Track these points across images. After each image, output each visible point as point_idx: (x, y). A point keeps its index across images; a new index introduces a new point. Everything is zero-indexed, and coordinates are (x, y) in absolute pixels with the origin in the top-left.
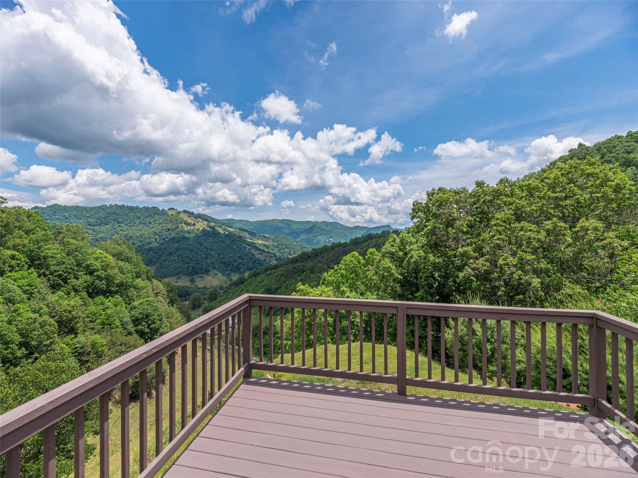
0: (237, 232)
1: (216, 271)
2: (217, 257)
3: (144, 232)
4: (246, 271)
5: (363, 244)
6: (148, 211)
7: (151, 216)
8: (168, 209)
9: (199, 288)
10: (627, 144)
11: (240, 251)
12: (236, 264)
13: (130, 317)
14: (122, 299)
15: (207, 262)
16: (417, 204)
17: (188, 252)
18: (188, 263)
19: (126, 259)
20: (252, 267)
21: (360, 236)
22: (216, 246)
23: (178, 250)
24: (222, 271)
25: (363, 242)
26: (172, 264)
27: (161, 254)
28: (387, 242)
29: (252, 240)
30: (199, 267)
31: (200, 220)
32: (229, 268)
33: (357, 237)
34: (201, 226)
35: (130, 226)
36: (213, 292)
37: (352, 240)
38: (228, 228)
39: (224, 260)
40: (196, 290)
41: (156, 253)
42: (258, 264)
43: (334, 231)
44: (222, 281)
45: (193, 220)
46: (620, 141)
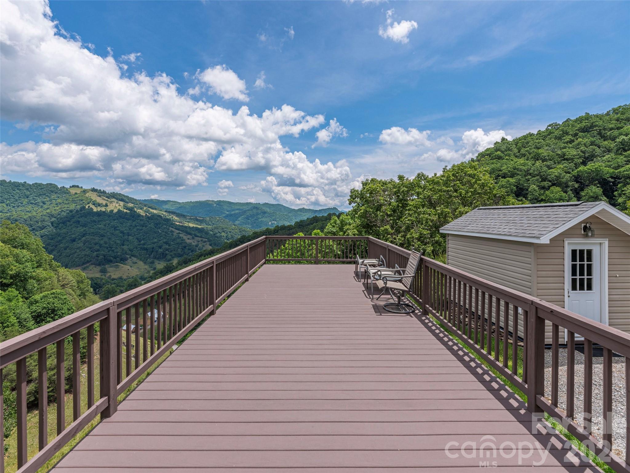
0: (163, 214)
1: (135, 259)
2: (136, 243)
3: (34, 214)
4: (173, 258)
5: (309, 227)
6: (42, 189)
7: (45, 194)
8: (70, 187)
9: (113, 279)
10: (537, 141)
11: (166, 236)
12: (162, 250)
13: (30, 313)
14: (18, 292)
15: (123, 249)
16: (354, 192)
17: (97, 238)
18: (98, 250)
19: (21, 246)
20: (181, 253)
21: (306, 219)
22: (135, 230)
23: (84, 235)
24: (143, 258)
25: (308, 225)
26: (76, 252)
27: (60, 241)
28: (329, 224)
29: (181, 223)
30: (113, 255)
31: (113, 200)
32: (152, 255)
33: (302, 219)
34: (116, 207)
35: (14, 207)
36: (132, 282)
37: (296, 223)
38: (151, 210)
39: (145, 246)
40: (109, 282)
41: (52, 239)
42: (189, 249)
43: (278, 213)
44: (143, 270)
45: (105, 200)
46: (532, 138)
